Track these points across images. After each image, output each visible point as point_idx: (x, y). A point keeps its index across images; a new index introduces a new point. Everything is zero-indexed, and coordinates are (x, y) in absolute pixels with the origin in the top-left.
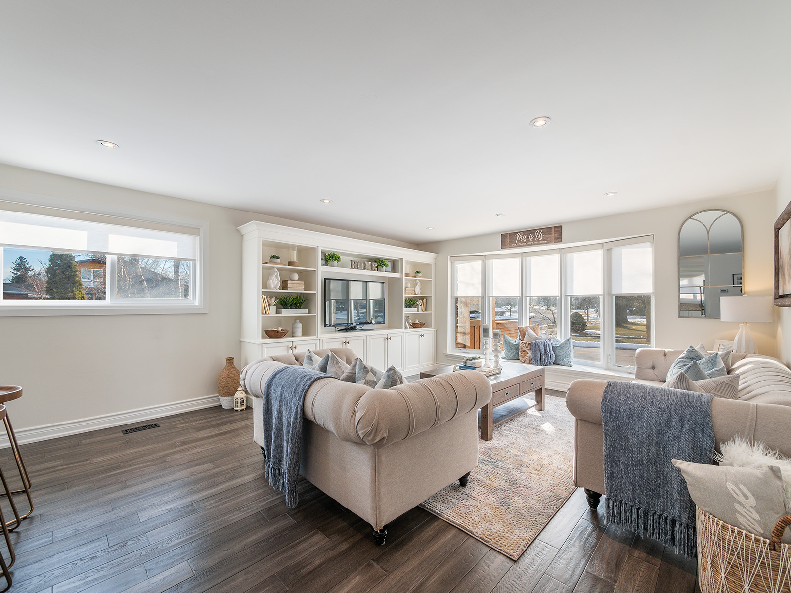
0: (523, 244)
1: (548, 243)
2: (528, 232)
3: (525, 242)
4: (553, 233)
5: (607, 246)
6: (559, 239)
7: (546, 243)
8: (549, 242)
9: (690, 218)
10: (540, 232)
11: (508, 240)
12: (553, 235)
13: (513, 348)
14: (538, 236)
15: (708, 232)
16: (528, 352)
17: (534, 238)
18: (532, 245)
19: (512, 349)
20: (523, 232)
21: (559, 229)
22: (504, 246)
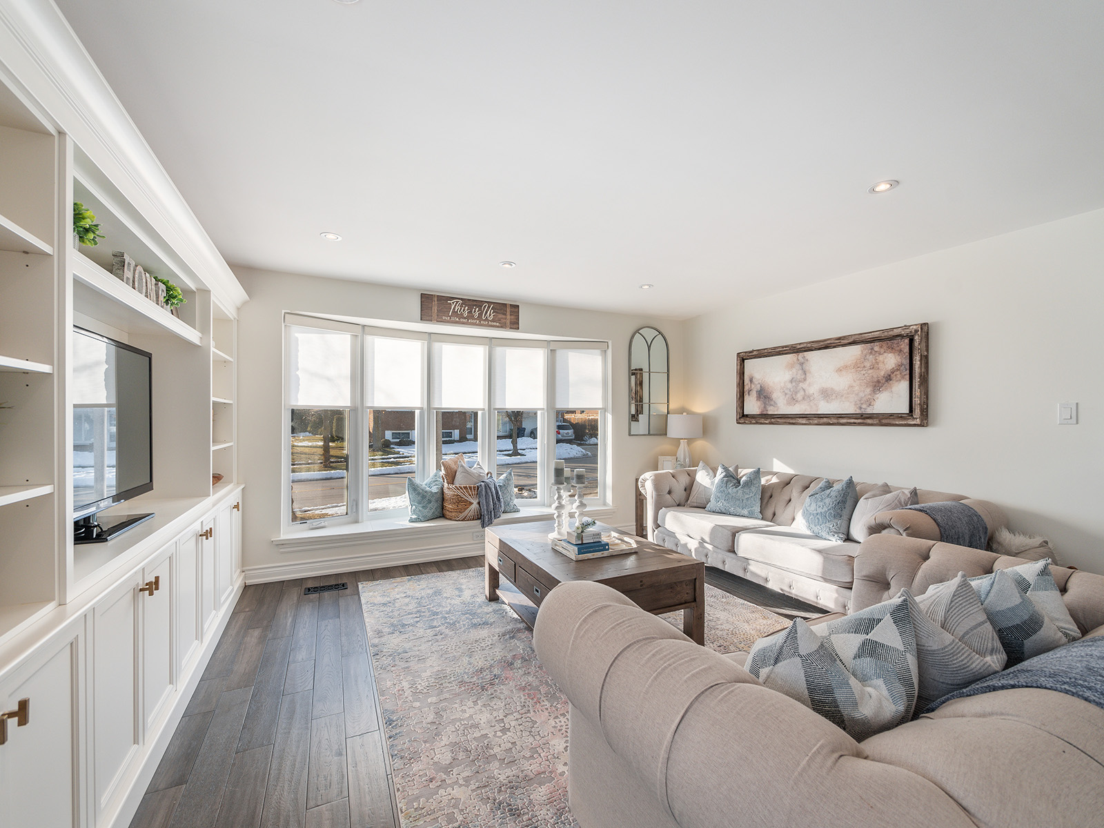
0: (462, 320)
1: (501, 327)
2: (471, 303)
3: (465, 318)
4: (508, 313)
5: (553, 346)
6: (515, 325)
7: (498, 327)
8: (503, 326)
9: (637, 331)
10: (489, 307)
11: (435, 309)
12: (508, 317)
13: (433, 499)
14: (486, 312)
15: (649, 348)
16: (472, 501)
17: (480, 315)
18: (477, 325)
19: (430, 502)
20: (462, 299)
21: (517, 310)
22: (425, 316)
